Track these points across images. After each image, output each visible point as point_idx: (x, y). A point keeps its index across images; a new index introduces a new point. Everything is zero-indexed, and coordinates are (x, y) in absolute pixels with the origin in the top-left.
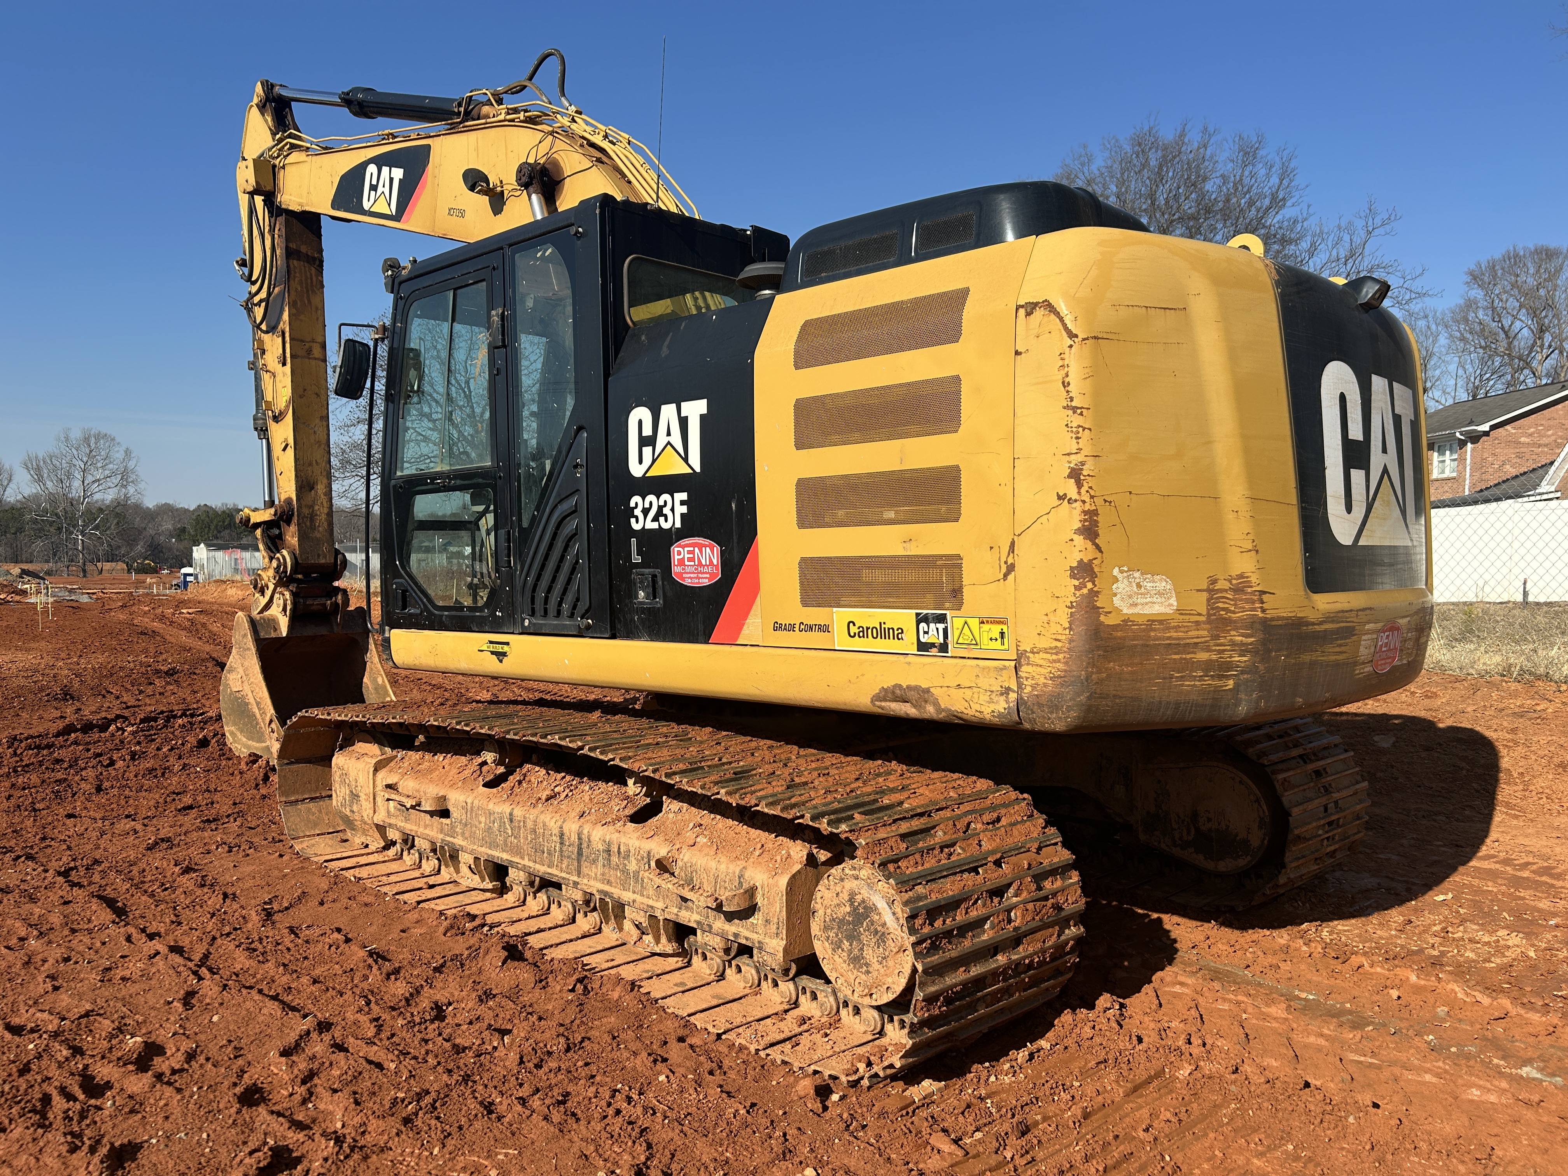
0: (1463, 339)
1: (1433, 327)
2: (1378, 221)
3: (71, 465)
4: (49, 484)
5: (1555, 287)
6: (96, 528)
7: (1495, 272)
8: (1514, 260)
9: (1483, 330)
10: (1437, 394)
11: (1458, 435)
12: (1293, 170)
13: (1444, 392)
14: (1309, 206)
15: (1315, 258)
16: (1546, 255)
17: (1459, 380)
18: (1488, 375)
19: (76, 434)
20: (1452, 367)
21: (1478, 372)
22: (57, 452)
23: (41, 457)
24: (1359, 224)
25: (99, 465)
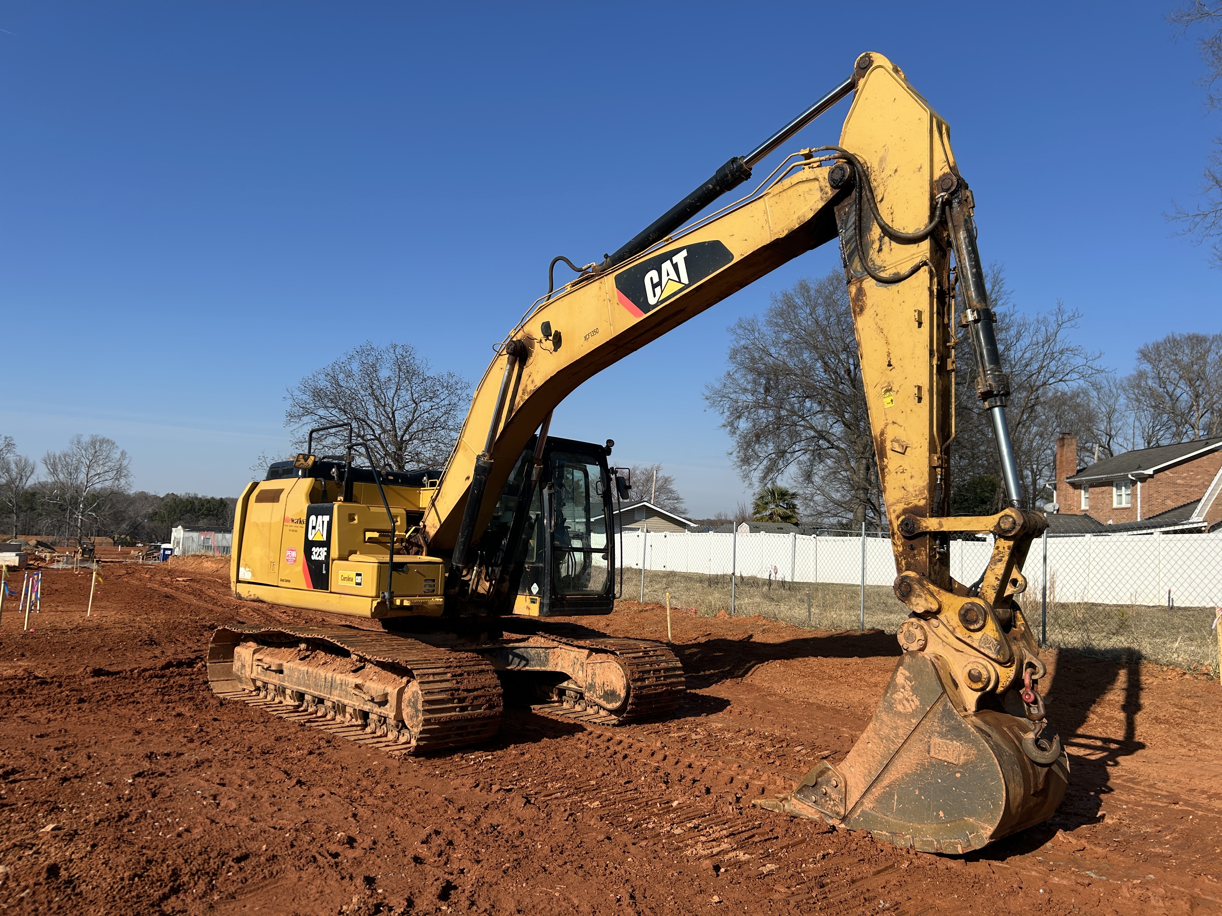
0: (1138, 400)
1: (1114, 390)
2: (1065, 317)
3: (79, 461)
4: (61, 476)
5: (1205, 363)
6: (94, 510)
7: (1160, 352)
8: (1173, 343)
9: (1152, 394)
10: (1120, 440)
11: (1130, 476)
12: (1002, 280)
13: (1125, 439)
14: (1014, 306)
15: (1020, 342)
16: (1196, 341)
17: (1136, 430)
18: (1158, 427)
19: (86, 439)
20: (1131, 420)
21: (1151, 424)
22: (70, 452)
23: (57, 455)
24: (1052, 319)
25: (101, 462)
